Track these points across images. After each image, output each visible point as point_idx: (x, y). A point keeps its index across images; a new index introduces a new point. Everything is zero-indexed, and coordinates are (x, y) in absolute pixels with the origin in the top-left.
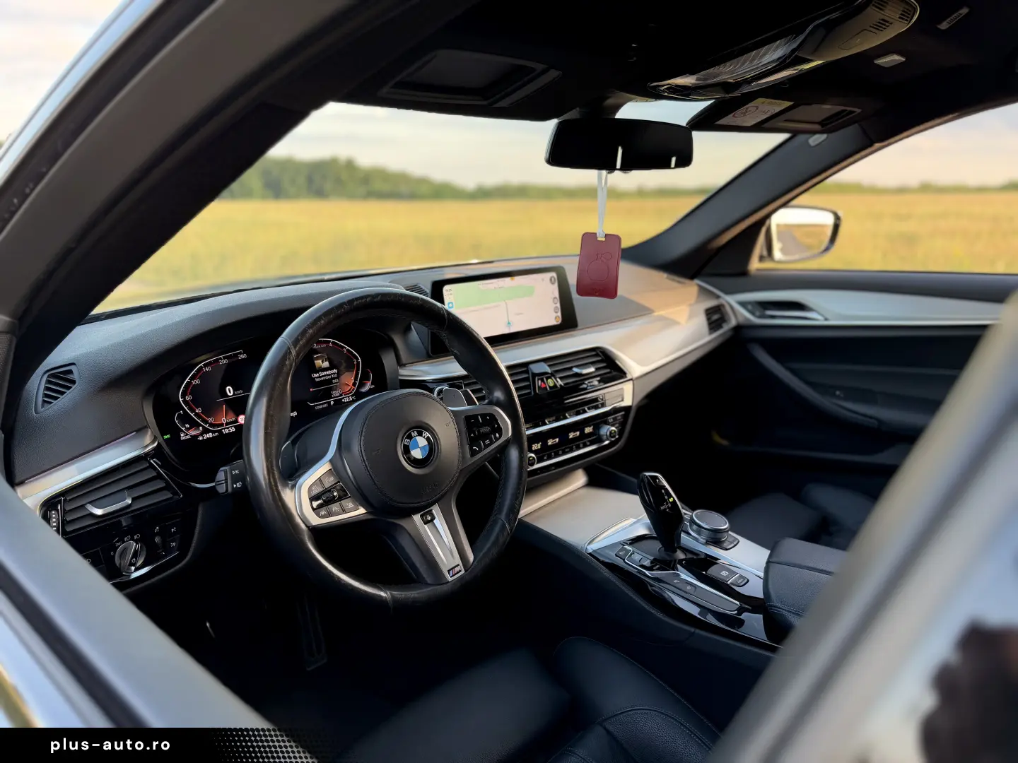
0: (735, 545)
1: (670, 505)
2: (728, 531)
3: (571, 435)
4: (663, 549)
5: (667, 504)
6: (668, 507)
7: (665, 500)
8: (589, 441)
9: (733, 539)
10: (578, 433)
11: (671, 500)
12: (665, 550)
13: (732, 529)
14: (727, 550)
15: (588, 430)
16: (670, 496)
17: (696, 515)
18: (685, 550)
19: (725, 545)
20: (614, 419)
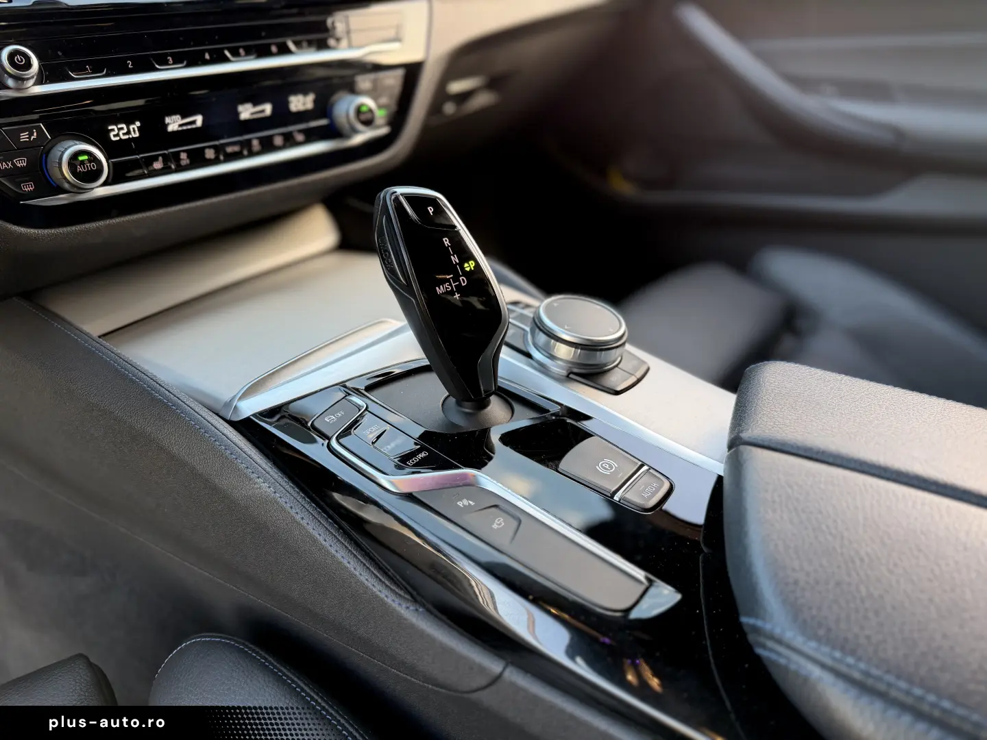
0: (639, 381)
1: (464, 281)
2: (623, 344)
3: (246, 112)
4: (452, 400)
5: (456, 279)
6: (459, 288)
7: (451, 269)
8: (300, 131)
9: (635, 362)
10: (268, 109)
11: (469, 266)
12: (459, 403)
13: (634, 337)
14: (617, 393)
15: (300, 103)
16: (466, 255)
17: (548, 309)
18: (511, 398)
19: (616, 379)
20: (375, 82)
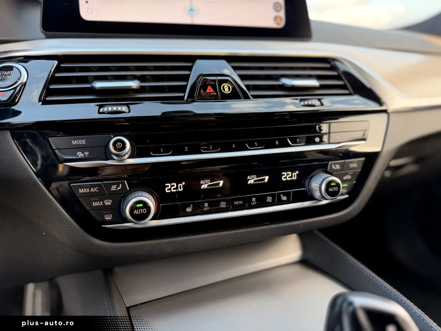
10: (267, 178)
15: (287, 176)
20: (343, 166)
